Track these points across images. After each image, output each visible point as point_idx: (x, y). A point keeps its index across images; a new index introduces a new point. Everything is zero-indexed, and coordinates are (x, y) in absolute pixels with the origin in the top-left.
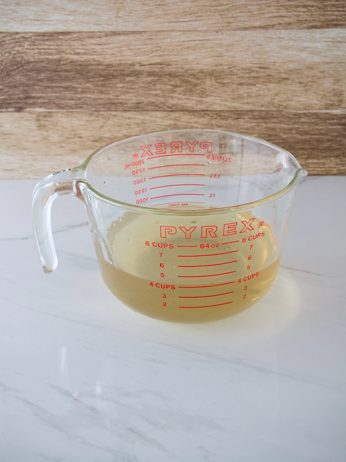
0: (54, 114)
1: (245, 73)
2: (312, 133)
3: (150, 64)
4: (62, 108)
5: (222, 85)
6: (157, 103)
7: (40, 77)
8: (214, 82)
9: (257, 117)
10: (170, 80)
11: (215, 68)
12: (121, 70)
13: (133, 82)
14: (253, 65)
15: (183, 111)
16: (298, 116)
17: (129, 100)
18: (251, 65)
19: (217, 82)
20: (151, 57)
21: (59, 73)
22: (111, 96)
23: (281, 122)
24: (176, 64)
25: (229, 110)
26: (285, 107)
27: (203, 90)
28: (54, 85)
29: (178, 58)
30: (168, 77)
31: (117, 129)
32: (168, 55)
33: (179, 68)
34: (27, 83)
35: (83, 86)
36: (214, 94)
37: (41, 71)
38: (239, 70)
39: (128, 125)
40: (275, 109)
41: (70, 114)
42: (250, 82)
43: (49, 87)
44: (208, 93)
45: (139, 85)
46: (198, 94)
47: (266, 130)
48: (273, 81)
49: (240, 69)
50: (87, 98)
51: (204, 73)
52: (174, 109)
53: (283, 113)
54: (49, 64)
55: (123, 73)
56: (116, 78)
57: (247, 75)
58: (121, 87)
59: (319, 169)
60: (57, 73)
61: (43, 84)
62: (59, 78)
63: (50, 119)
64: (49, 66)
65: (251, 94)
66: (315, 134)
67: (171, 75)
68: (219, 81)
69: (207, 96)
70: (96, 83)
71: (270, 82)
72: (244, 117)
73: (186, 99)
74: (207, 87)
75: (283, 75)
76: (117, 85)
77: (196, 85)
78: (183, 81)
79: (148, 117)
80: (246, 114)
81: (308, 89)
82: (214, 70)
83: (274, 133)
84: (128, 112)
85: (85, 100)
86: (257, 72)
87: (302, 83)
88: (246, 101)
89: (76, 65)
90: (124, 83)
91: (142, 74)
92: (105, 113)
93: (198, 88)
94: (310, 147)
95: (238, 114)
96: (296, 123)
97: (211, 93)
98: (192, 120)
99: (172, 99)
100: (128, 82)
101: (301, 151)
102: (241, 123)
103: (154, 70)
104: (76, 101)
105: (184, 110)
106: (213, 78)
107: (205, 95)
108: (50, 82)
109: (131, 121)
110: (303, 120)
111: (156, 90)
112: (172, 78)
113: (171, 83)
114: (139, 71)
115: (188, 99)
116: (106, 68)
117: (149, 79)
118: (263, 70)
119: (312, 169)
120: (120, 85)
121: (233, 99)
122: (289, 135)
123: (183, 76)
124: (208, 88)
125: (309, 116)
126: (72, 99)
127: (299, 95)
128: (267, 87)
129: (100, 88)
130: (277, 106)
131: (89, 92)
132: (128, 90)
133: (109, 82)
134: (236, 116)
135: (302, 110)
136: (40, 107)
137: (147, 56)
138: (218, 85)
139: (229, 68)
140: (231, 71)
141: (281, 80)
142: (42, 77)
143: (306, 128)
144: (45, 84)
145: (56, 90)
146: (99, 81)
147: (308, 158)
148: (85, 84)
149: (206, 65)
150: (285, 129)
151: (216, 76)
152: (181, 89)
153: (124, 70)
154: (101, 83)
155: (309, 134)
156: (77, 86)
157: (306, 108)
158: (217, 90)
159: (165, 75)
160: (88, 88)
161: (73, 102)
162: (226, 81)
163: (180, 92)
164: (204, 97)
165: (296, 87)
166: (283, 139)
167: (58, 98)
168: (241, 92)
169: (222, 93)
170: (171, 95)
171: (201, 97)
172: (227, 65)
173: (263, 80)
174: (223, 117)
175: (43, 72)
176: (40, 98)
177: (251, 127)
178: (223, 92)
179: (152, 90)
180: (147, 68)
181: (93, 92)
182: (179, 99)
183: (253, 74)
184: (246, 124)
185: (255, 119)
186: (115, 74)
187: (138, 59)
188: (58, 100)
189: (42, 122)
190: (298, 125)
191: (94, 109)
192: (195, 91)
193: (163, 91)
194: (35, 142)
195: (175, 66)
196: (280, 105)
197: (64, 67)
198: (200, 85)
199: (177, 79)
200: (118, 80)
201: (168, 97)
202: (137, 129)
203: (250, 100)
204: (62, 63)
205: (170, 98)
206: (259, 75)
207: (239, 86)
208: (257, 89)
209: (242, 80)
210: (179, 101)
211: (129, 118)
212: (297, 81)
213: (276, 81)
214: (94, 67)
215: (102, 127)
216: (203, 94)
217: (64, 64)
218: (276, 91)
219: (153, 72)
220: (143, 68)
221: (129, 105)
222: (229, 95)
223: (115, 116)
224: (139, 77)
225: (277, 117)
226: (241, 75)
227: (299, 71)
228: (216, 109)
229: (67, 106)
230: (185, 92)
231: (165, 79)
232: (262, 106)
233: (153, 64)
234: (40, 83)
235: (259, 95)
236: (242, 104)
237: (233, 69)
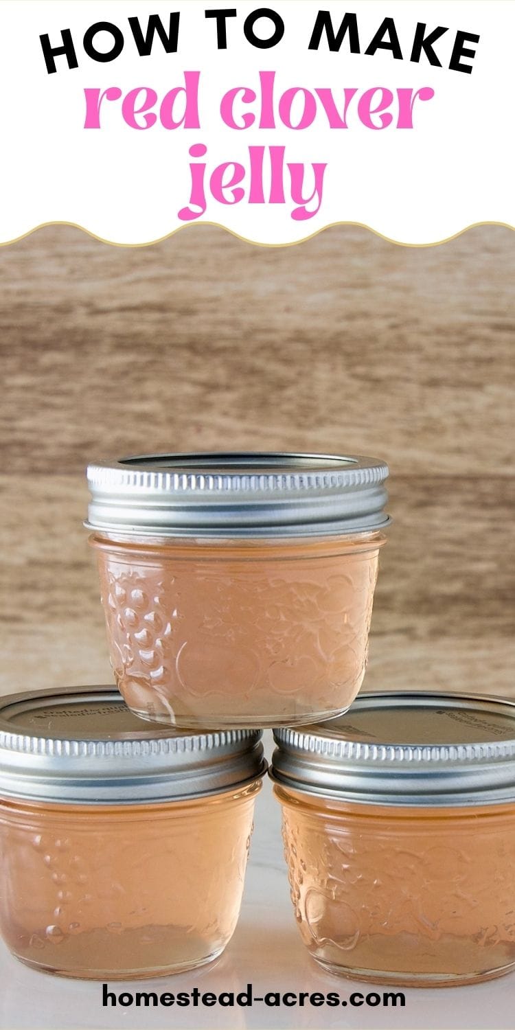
1: (449, 344)
3: (123, 309)
5: (368, 385)
8: (342, 375)
10: (191, 366)
11: (343, 325)
12: (24, 329)
13: (62, 370)
18: (465, 318)
19: (355, 376)
20: (130, 283)
24: (214, 311)
27: (305, 402)
29: (218, 290)
30: (186, 354)
32: (185, 277)
33: (223, 323)
36: (345, 417)
38: (426, 334)
39: (44, 524)
42: (464, 375)
44: (323, 412)
46: (289, 414)
51: (308, 341)
55: (32, 336)
57: (455, 353)
67: (197, 348)
68: (360, 370)
69: (320, 422)
73: (248, 432)
77: (281, 385)
80: (453, 489)
82: (340, 334)
86: (488, 341)
88: (450, 440)
90: (34, 372)
91: (96, 342)
93: (290, 392)
95: (427, 489)
97: (333, 411)
100: (48, 370)
102: (437, 522)
103: (138, 327)
106: (340, 360)
109: (57, 508)
111: (143, 398)
112: (198, 360)
113: (196, 375)
114: (86, 332)
117: (121, 359)
123: (235, 350)
132: (48, 399)
134: (421, 496)
137: (114, 282)
138: (356, 384)
139: (393, 327)
140: (401, 338)
149: (315, 315)
152: (229, 397)
158: (352, 404)
162: (381, 371)
164: (309, 428)
168: (435, 411)
171: (300, 426)
172: (386, 316)
179: (128, 398)
180: (114, 323)
182: (223, 432)
183: (474, 349)
185: (485, 506)
187: (85, 289)
193: (169, 402)
198: (294, 382)
199: (217, 360)
203: (466, 440)
207: (429, 392)
211: (50, 499)
219: (136, 335)
220: (99, 321)
221: (52, 452)
222: (393, 420)
224: (86, 354)
226: (432, 351)
230: (243, 409)
231: (176, 362)
235: (498, 423)
236: (439, 451)
237: (404, 331)
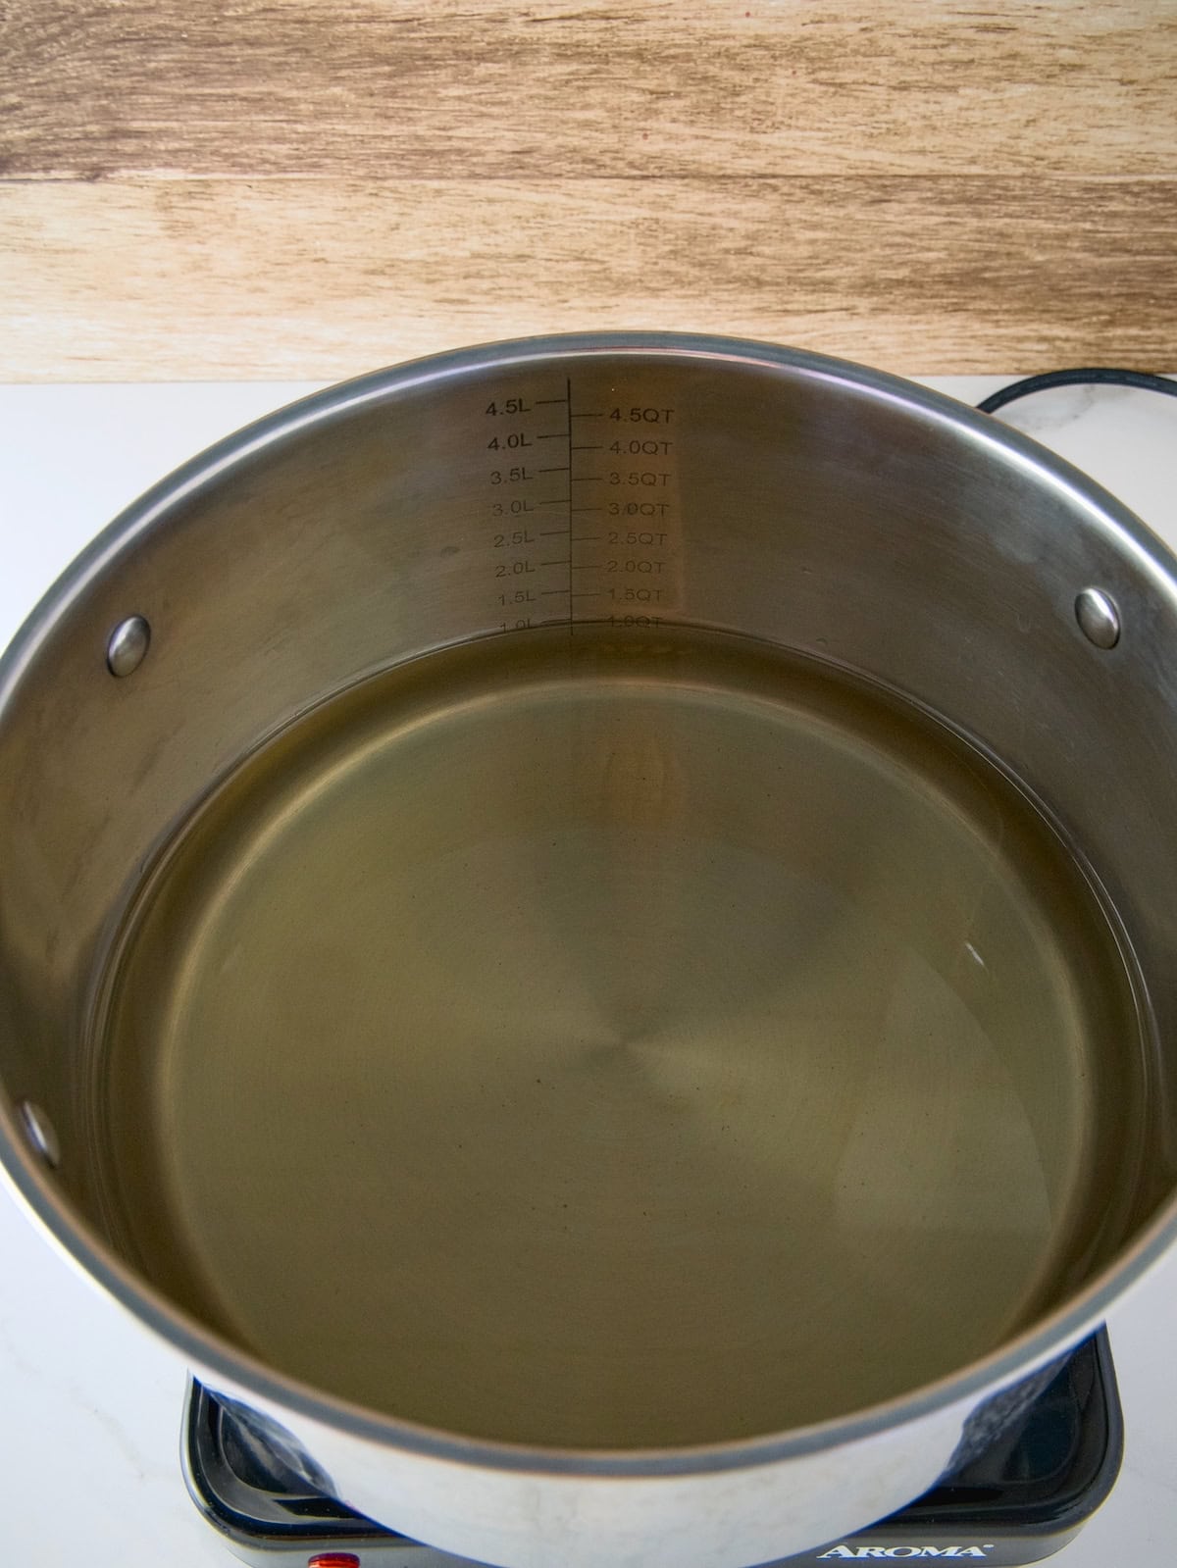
0: (217, 189)
2: (1135, 247)
4: (247, 168)
6: (592, 153)
7: (152, 65)
9: (950, 197)
14: (957, 20)
15: (683, 177)
16: (1100, 193)
17: (489, 141)
21: (223, 50)
22: (421, 130)
23: (1033, 213)
25: (853, 172)
26: (1057, 166)
28: (207, 91)
31: (448, 233)
34: (109, 83)
35: (318, 93)
37: (155, 42)
40: (1019, 171)
41: (278, 186)
43: (189, 98)
45: (524, 91)
47: (979, 236)
48: (1026, 74)
49: (905, 32)
50: (334, 135)
52: (652, 170)
53: (1046, 183)
54: (181, 18)
56: (438, 67)
58: (459, 98)
59: (1141, 356)
60: (215, 49)
61: (167, 89)
62: (227, 68)
63: (207, 205)
64: (182, 24)
65: (937, 121)
66: (1147, 252)
70: (363, 85)
71: (1011, 79)
72: (902, 196)
74: (778, 96)
75: (1066, 55)
76: (443, 93)
78: (690, 77)
79: (557, 198)
81: (1152, 103)
83: (1004, 248)
84: (484, 182)
85: (328, 143)
87: (1131, 82)
89: (284, 22)
92: (404, 185)
94: (1124, 290)
96: (1085, 216)
98: (716, 208)
99: (645, 136)
101: (1090, 304)
104: (295, 146)
105: (687, 174)
107: (769, 123)
108: (192, 80)
110: (1114, 206)
115: (706, 138)
116: (400, 31)
118: (992, 37)
119: (1120, 355)
120: (454, 91)
121: (871, 136)
122: (1058, 255)
124: (779, 101)
125: (1137, 195)
126: (277, 140)
127: (1114, 122)
128: (998, 96)
129: (379, 101)
130: (1025, 160)
131: (341, 115)
133: (414, 80)
135: (1115, 174)
136: (167, 165)
141: (1056, 70)
142: (162, 65)
143: (1120, 230)
144: (178, 88)
145: (219, 107)
146: (377, 75)
147: (1112, 323)
148: (327, 87)
150: (1044, 236)
151: (811, 60)
153: (467, 39)
154: (381, 83)
155: (1128, 251)
156: (294, 94)
157: (1132, 168)
159: (619, 54)
160: (336, 101)
161: (284, 149)
163: (675, 115)
165: (1109, 97)
166: (1035, 266)
167: (226, 134)
169: (832, 119)
170: (642, 124)
173: (987, 72)
174: (827, 196)
175: (164, 46)
176: (161, 134)
177: (925, 228)
178: (834, 114)
181: (357, 116)
184: (908, 217)
186: (435, 52)
188: (226, 142)
189: (181, 215)
190: (1093, 222)
191: (361, 172)
192: (732, 110)
194: (163, 275)
195: (662, 24)
196: (1038, 158)
197: (238, 27)
200: (444, 75)
201: (632, 131)
202: (518, 234)
204: (230, 13)
205: (639, 135)
206: (975, 53)
208: (960, 102)
209: (909, 71)
210: (671, 146)
212: (1116, 74)
213: (1036, 76)
214: (352, 27)
215: (396, 227)
216: (761, 119)
217: (238, 19)
218: (1033, 112)
223: (439, 192)
225: (1023, 198)
227: (1127, 40)
228: (804, 172)
229: (265, 161)
232: (973, 161)
233: (578, 17)
234: (158, 86)
